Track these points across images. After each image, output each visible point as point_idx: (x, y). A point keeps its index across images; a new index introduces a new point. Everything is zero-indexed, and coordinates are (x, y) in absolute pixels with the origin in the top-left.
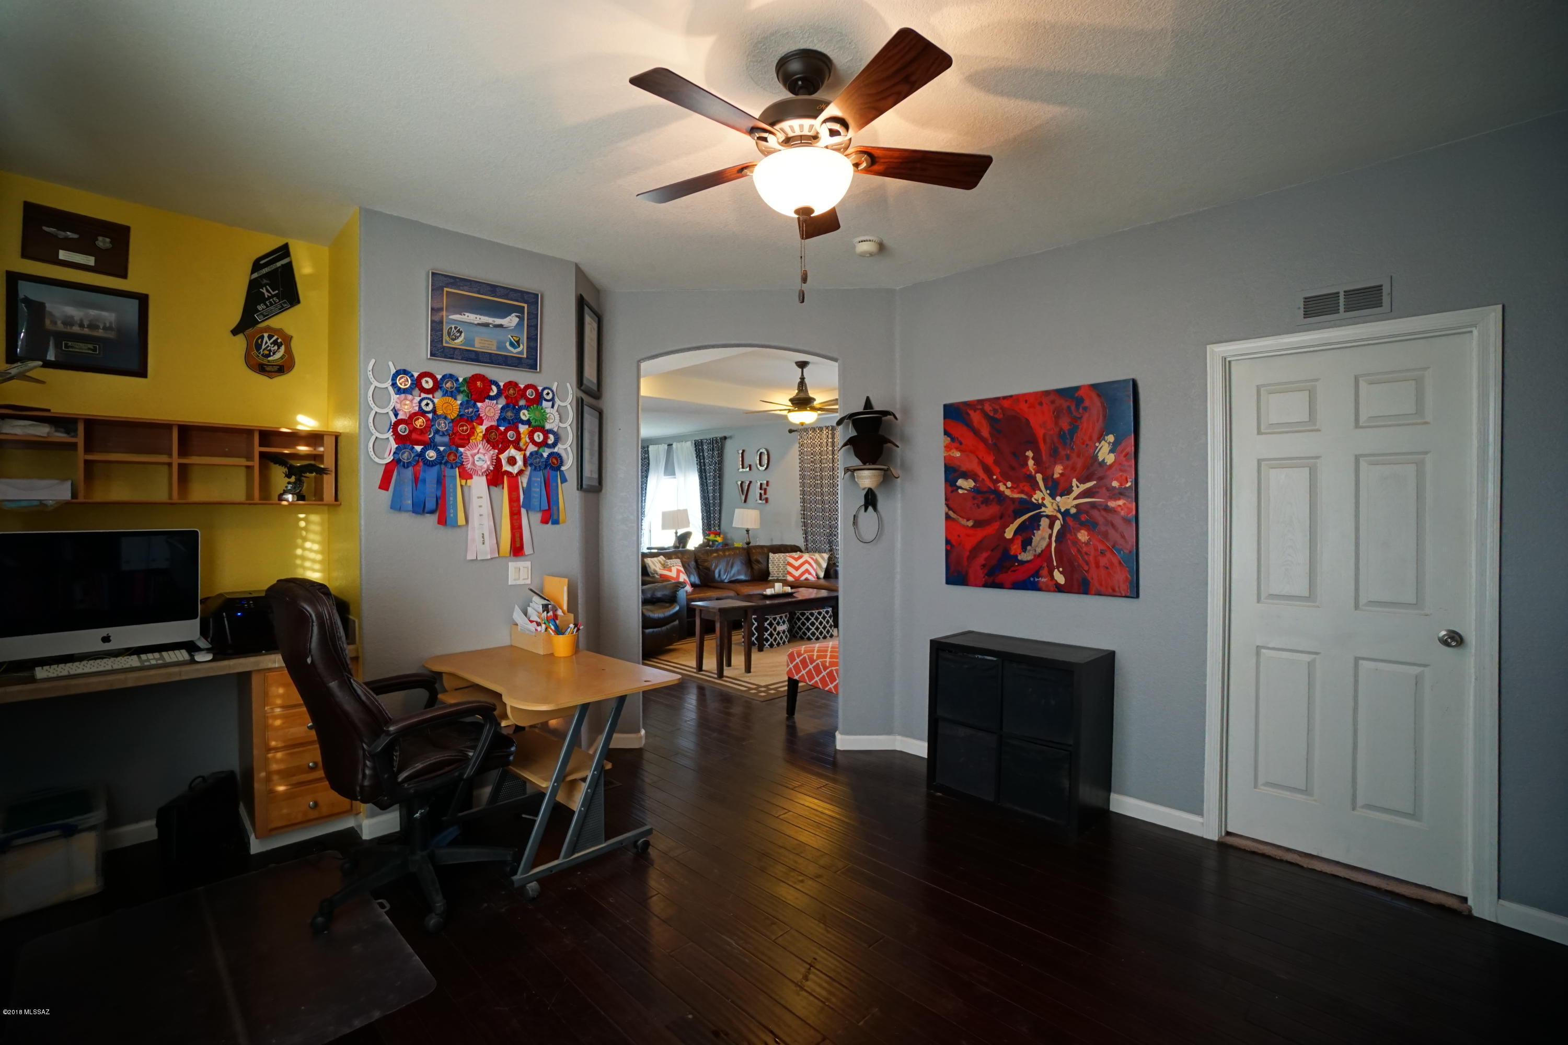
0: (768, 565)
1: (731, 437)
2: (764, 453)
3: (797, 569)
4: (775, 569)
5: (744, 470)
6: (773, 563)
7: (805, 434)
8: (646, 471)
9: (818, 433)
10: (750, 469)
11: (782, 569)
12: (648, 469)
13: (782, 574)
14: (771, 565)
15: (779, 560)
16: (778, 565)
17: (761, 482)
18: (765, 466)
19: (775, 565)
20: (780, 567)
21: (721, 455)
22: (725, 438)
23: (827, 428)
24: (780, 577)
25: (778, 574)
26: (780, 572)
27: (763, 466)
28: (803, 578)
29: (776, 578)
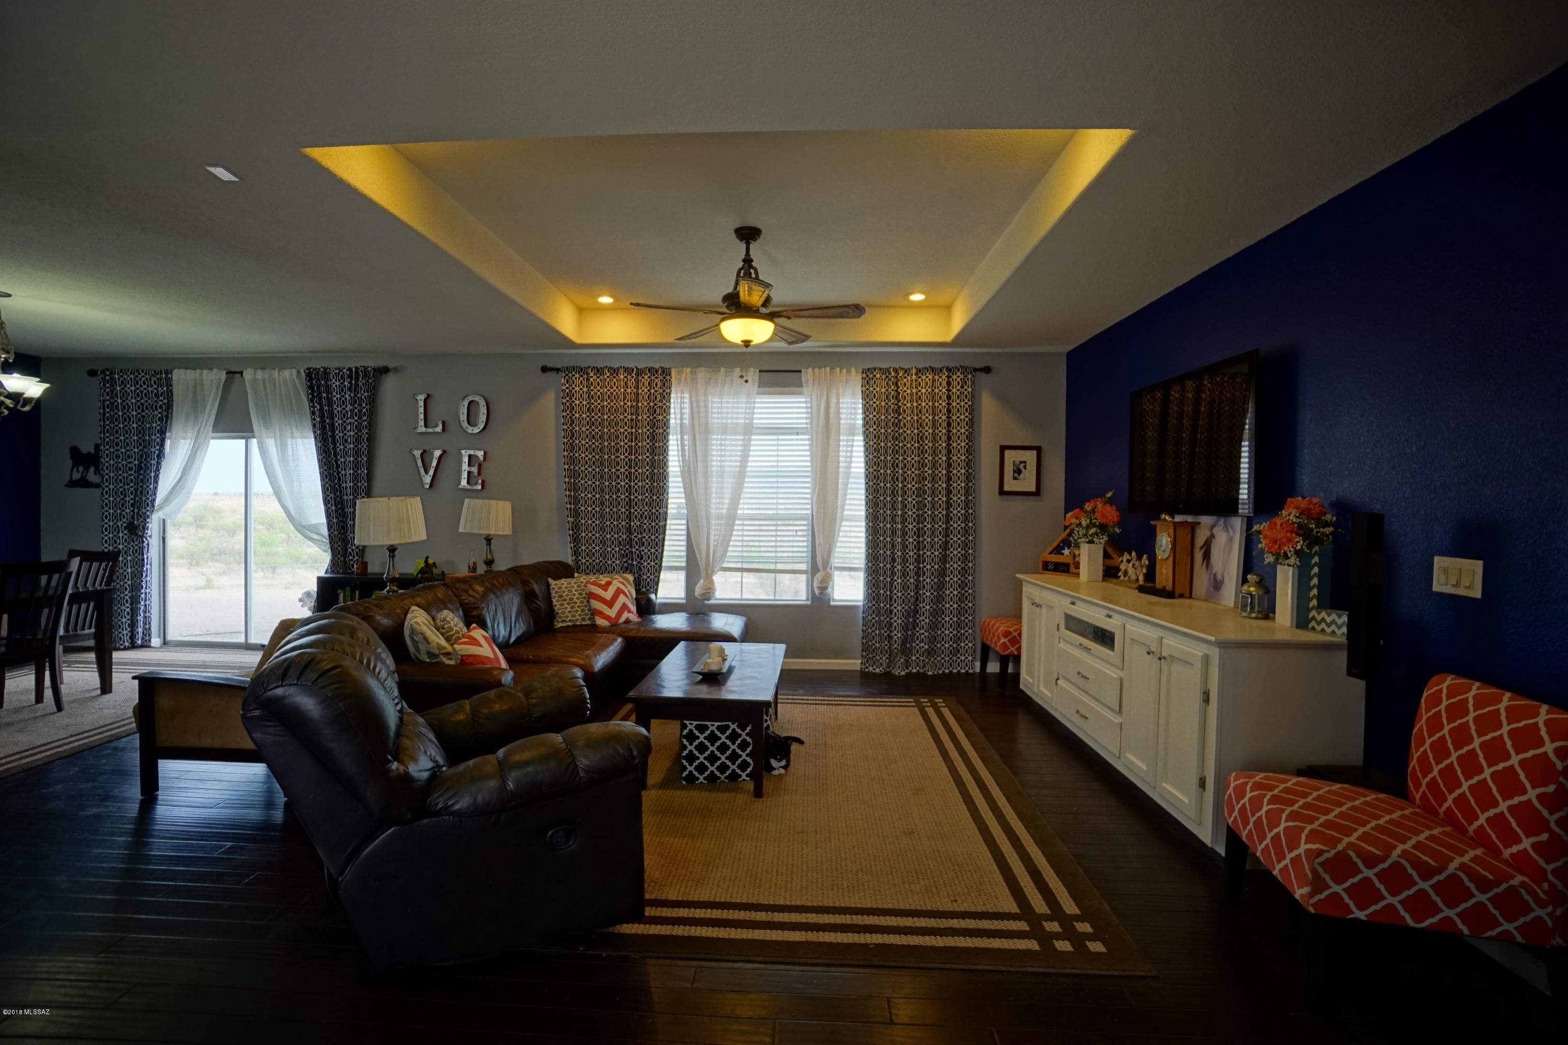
0: (551, 602)
1: (396, 370)
2: (477, 403)
3: (610, 604)
4: (566, 608)
5: (430, 430)
6: (561, 596)
7: (577, 376)
8: (161, 419)
9: (608, 377)
10: (444, 430)
11: (579, 607)
12: (167, 417)
13: (580, 615)
14: (557, 601)
15: (570, 591)
16: (571, 599)
17: (472, 452)
18: (482, 426)
19: (565, 600)
20: (576, 603)
21: (373, 400)
22: (385, 370)
23: (626, 369)
24: (577, 620)
25: (573, 616)
26: (577, 611)
27: (475, 425)
28: (622, 620)
29: (570, 624)
